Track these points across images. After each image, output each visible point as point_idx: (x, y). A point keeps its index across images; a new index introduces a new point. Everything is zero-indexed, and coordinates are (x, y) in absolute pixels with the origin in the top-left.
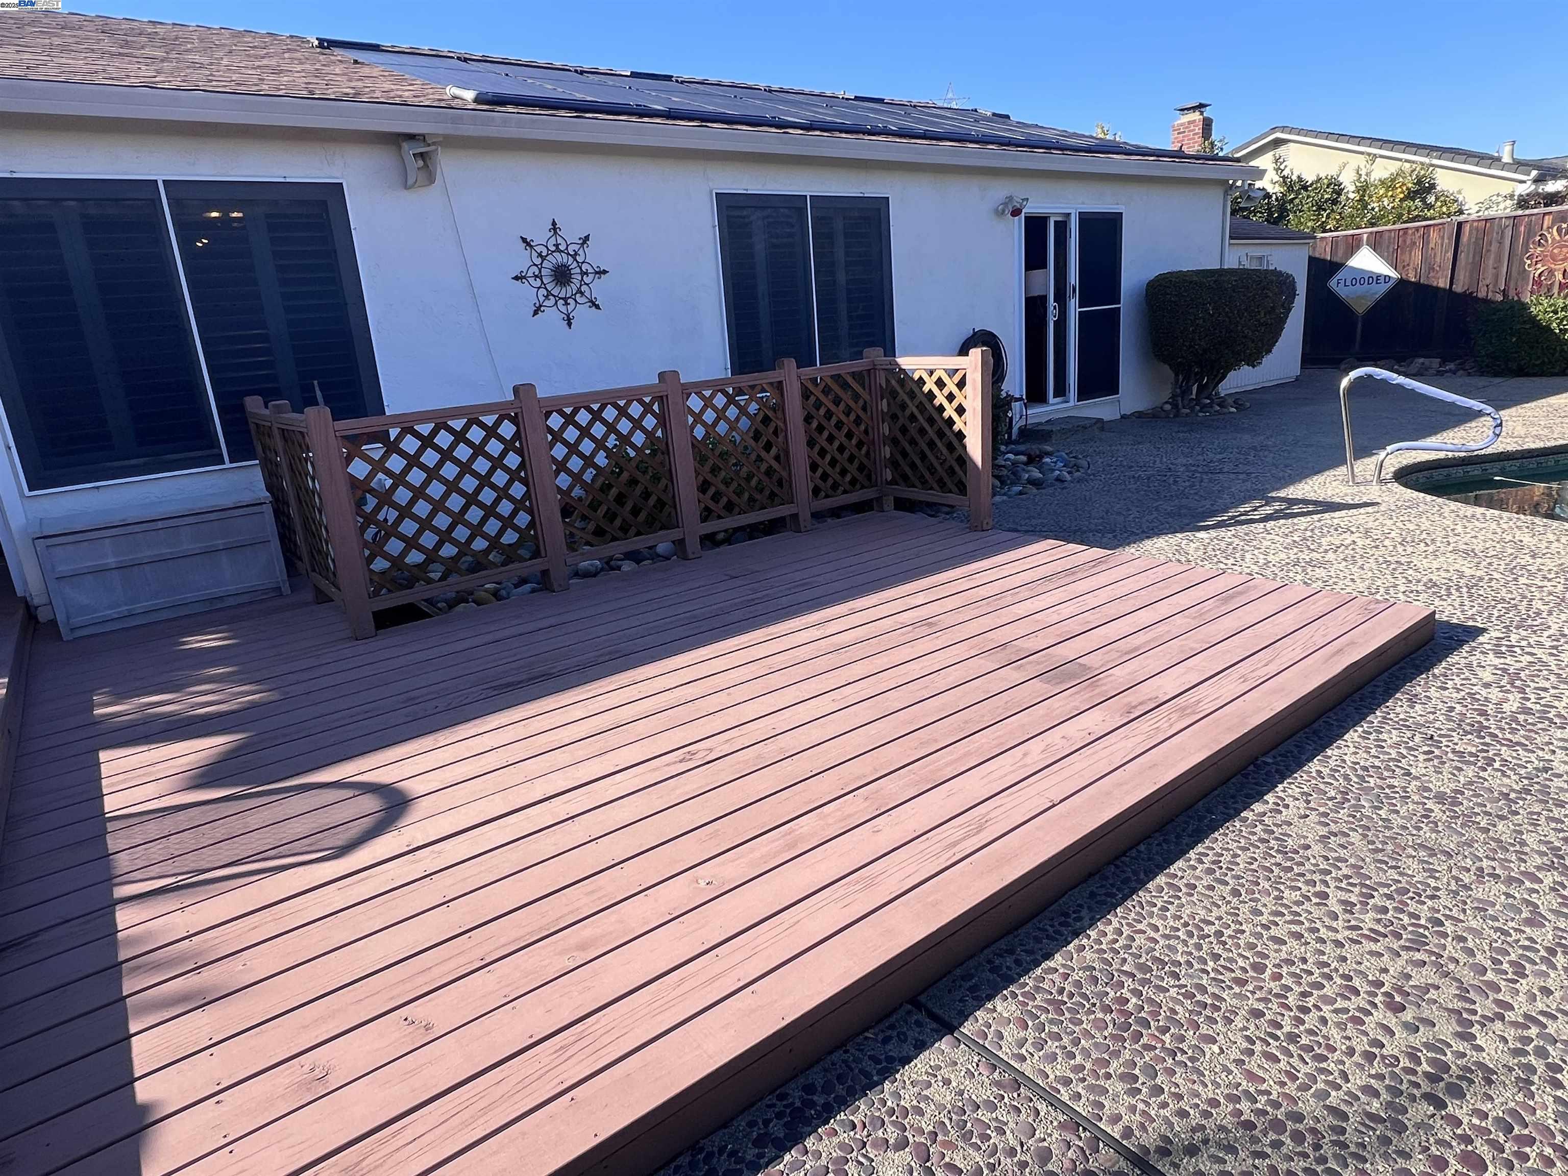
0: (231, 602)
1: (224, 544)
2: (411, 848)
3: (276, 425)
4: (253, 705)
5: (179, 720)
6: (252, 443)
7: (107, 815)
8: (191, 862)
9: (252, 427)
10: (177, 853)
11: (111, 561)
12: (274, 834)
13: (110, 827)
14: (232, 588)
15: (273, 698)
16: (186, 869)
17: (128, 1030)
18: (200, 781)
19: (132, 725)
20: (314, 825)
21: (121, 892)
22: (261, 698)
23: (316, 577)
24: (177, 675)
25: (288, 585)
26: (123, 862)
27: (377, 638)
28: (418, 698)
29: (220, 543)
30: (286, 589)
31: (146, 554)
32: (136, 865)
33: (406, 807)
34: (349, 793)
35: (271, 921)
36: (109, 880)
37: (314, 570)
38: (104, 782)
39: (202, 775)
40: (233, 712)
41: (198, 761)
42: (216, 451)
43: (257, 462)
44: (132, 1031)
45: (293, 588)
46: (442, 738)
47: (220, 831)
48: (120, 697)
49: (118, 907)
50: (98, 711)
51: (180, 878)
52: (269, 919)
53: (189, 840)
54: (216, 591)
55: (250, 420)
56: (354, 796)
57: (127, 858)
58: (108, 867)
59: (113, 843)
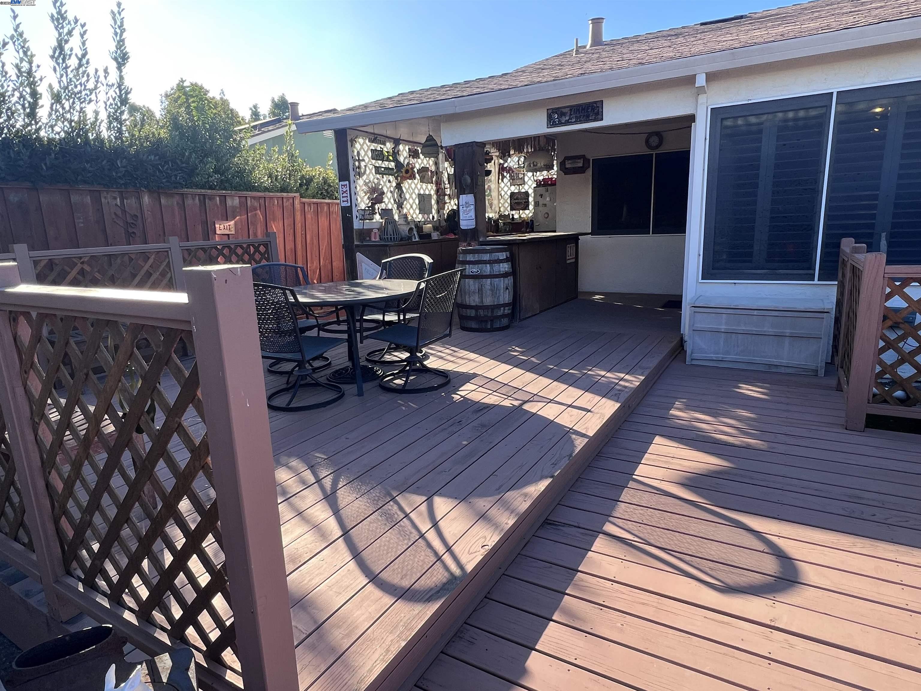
0: (782, 370)
1: (791, 333)
2: (773, 624)
3: (850, 261)
4: (748, 447)
5: (704, 436)
6: (837, 270)
7: (634, 476)
8: (646, 532)
9: (840, 260)
10: (645, 522)
11: (723, 327)
12: (698, 545)
13: (631, 484)
14: (784, 362)
15: (762, 447)
16: (641, 535)
17: (552, 616)
18: (687, 482)
19: (681, 428)
20: (724, 555)
21: (609, 528)
22: (757, 443)
23: (841, 372)
24: (723, 407)
25: (823, 370)
26: (621, 510)
27: (863, 434)
28: (863, 498)
29: (788, 332)
30: (822, 373)
31: (743, 328)
32: (624, 515)
33: (792, 586)
34: (760, 546)
35: (653, 606)
36: (607, 516)
37: (842, 368)
38: (647, 456)
39: (689, 479)
40: (733, 445)
41: (694, 469)
42: (811, 272)
43: (836, 283)
44: (554, 618)
45: (827, 373)
46: (859, 545)
47: (672, 522)
48: (688, 407)
49: (601, 535)
50: (673, 412)
51: (636, 539)
52: (655, 604)
53: (656, 517)
54: (775, 361)
55: (841, 254)
56: (763, 552)
57: (624, 508)
58: (613, 508)
59: (626, 495)
